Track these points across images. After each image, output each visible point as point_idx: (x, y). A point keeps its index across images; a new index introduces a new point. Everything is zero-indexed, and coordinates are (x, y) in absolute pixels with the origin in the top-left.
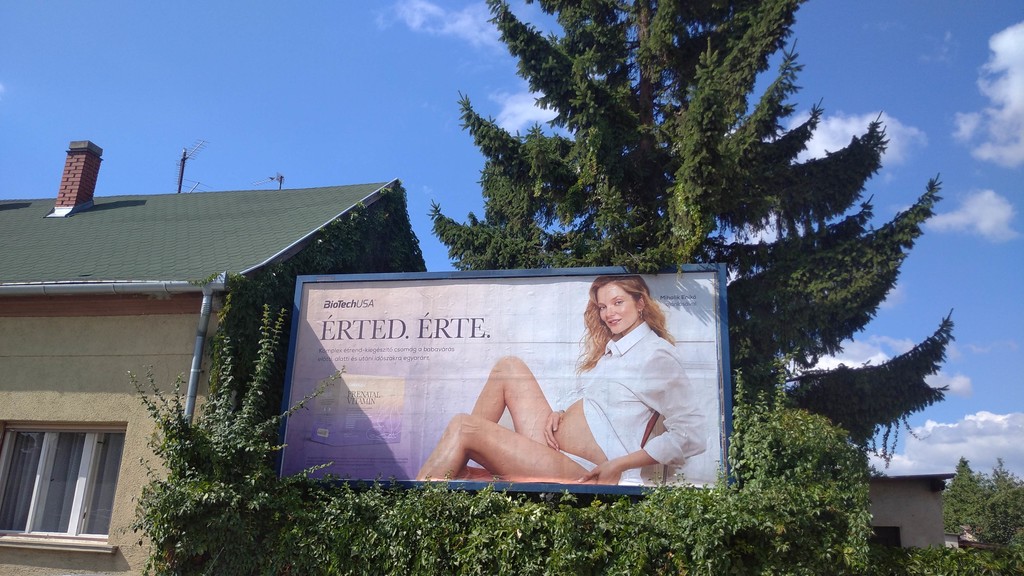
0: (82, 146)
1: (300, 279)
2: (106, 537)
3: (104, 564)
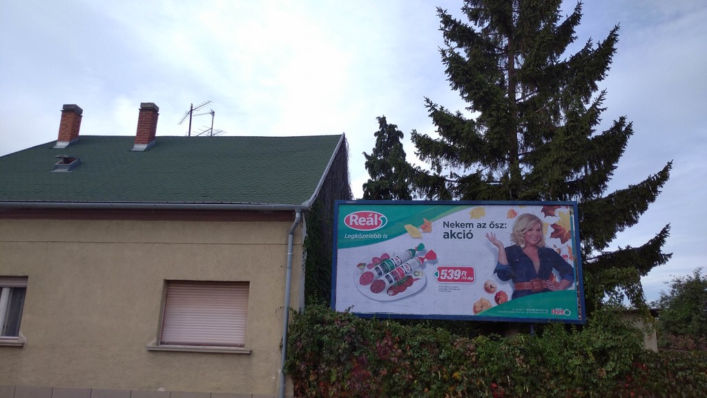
0: (148, 106)
1: (337, 202)
3: (244, 361)
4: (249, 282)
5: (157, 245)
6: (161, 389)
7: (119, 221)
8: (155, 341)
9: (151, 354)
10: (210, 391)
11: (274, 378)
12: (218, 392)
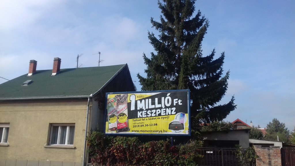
0: (57, 59)
1: (106, 93)
2: (73, 145)
3: (73, 150)
4: (75, 123)
5: (47, 111)
6: (48, 160)
7: (36, 103)
8: (46, 144)
9: (45, 148)
10: (62, 161)
11: (82, 156)
12: (65, 161)
